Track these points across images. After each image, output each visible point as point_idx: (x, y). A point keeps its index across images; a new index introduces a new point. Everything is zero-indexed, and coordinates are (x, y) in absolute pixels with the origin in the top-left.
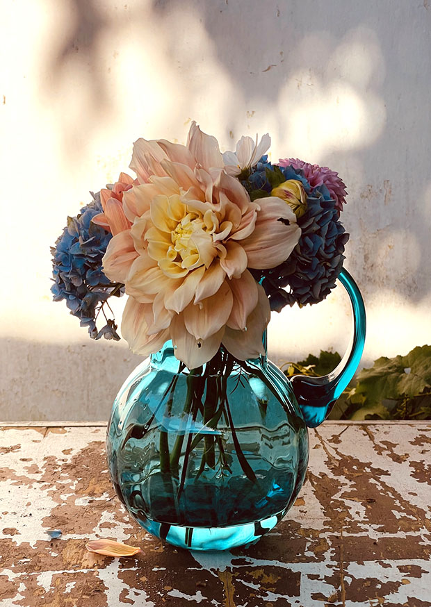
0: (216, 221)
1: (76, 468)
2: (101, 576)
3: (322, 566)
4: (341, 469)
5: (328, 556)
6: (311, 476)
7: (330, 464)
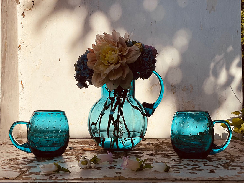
0: (118, 51)
1: (78, 143)
2: (85, 152)
3: (150, 152)
4: (163, 143)
5: (153, 151)
6: (152, 144)
7: (160, 143)
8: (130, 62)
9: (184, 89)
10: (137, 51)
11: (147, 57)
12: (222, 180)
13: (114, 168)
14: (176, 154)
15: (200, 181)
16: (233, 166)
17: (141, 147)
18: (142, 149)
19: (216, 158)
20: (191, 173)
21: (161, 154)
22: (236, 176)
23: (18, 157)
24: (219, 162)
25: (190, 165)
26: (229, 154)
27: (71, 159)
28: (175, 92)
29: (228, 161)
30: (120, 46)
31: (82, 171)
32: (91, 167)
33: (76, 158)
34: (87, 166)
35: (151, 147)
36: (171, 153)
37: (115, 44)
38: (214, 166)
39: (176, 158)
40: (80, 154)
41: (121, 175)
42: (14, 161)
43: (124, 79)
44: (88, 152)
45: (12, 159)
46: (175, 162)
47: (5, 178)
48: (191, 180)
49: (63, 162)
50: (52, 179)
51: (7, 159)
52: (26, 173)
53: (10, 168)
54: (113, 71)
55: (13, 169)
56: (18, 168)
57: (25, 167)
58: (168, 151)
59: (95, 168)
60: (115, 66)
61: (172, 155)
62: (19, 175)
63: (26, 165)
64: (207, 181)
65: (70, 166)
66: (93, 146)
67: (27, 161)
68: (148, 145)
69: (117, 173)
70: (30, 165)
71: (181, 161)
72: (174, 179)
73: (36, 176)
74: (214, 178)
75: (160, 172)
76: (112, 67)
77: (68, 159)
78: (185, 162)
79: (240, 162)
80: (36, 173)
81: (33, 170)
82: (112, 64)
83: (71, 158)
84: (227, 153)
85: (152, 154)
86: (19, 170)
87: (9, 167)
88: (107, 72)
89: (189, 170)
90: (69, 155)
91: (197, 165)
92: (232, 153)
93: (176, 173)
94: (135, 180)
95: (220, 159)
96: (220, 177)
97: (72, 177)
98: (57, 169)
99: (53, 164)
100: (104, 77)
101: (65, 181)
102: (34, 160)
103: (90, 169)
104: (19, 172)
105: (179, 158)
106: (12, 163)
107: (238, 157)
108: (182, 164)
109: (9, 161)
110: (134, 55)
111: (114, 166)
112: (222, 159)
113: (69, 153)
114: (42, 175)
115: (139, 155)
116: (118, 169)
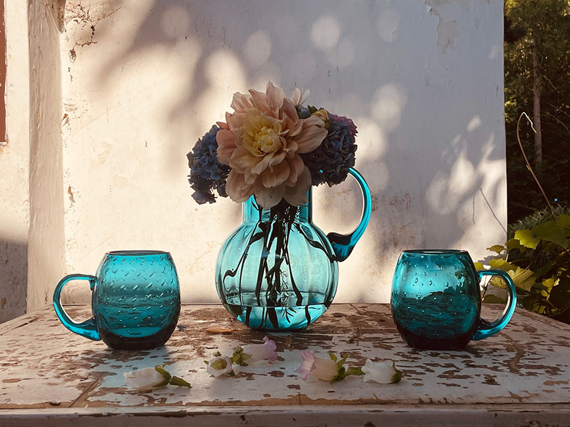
0: (281, 128)
1: (194, 314)
2: (211, 337)
3: (347, 335)
4: (365, 314)
5: (351, 333)
6: (345, 316)
7: (359, 313)
8: (304, 151)
9: (393, 203)
10: (319, 126)
11: (339, 140)
12: (517, 401)
13: (281, 374)
14: (401, 339)
15: (472, 406)
16: (528, 367)
17: (325, 323)
18: (328, 327)
19: (486, 349)
20: (448, 385)
21: (369, 339)
22: (544, 391)
23: (73, 349)
24: (495, 358)
25: (437, 365)
26: (508, 337)
27: (185, 353)
28: (377, 208)
29: (513, 355)
30: (285, 116)
31: (214, 383)
32: (232, 374)
33: (195, 352)
34: (225, 371)
35: (345, 322)
36: (388, 337)
37: (273, 112)
38: (490, 368)
39: (404, 349)
40: (204, 340)
41: (302, 392)
42: (66, 360)
43: (292, 186)
44: (217, 335)
45: (61, 356)
46: (406, 359)
47: (51, 403)
48: (453, 403)
49: (171, 360)
50: (155, 405)
51: (51, 354)
52: (96, 390)
53: (58, 377)
54: (271, 168)
55: (67, 380)
56: (76, 376)
57: (90, 375)
58: (381, 331)
59: (241, 375)
60: (274, 159)
61: (393, 341)
62: (81, 395)
63: (92, 370)
64: (487, 404)
65: (187, 371)
66: (224, 323)
67: (92, 359)
68: (337, 319)
69: (290, 387)
70: (101, 368)
71: (416, 356)
72: (416, 399)
73: (119, 397)
74: (499, 397)
75: (381, 384)
76: (269, 160)
77: (179, 354)
78: (425, 358)
79: (539, 357)
80: (117, 388)
81: (109, 382)
82: (267, 154)
83: (185, 350)
84: (504, 335)
85: (351, 341)
86: (78, 381)
87: (56, 375)
88: (258, 170)
89: (440, 376)
90: (180, 344)
91: (452, 365)
92: (515, 337)
93: (417, 385)
94: (335, 404)
95: (495, 350)
96: (514, 396)
97: (197, 397)
98: (161, 380)
99: (154, 368)
100: (252, 181)
101: (184, 409)
102: (106, 356)
103: (231, 378)
104: (80, 386)
105: (410, 350)
106: (62, 365)
107: (529, 345)
108: (420, 363)
109: (53, 359)
110: (314, 136)
111: (281, 370)
112: (498, 349)
113: (178, 338)
114: (130, 393)
115: (325, 343)
116: (291, 376)
